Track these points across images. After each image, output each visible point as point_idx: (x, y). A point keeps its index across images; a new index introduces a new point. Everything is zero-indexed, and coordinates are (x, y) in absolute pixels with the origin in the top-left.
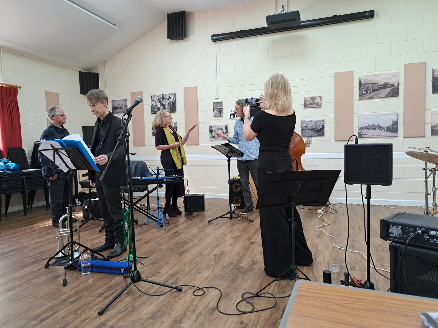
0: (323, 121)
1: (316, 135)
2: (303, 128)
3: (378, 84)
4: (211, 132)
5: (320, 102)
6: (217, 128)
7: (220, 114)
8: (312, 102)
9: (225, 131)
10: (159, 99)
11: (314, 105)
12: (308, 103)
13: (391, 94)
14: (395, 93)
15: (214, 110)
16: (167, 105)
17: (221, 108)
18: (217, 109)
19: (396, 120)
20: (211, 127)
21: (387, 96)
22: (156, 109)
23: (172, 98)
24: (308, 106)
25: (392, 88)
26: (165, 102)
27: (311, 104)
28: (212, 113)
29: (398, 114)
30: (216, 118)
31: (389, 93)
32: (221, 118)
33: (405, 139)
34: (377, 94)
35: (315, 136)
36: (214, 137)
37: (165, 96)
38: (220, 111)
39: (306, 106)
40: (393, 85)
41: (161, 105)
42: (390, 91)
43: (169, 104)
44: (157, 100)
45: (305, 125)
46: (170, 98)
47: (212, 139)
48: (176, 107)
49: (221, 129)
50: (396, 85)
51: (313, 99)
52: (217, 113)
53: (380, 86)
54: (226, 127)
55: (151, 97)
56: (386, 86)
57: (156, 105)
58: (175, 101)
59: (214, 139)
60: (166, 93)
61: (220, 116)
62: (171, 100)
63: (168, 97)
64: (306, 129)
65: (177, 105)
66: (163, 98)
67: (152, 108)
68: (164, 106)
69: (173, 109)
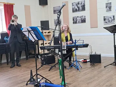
4: (105, 20)
6: (108, 17)
7: (110, 10)
9: (113, 18)
10: (76, 4)
15: (106, 7)
16: (80, 7)
17: (111, 6)
18: (108, 7)
20: (104, 17)
22: (75, 10)
23: (83, 3)
26: (80, 6)
28: (105, 9)
30: (107, 12)
32: (110, 12)
36: (107, 23)
38: (110, 8)
41: (77, 7)
43: (81, 6)
44: (75, 5)
46: (82, 3)
47: (105, 24)
48: (85, 7)
49: (111, 18)
52: (108, 9)
54: (114, 17)
55: (72, 4)
57: (75, 7)
58: (85, 5)
59: (106, 23)
62: (83, 4)
63: (81, 3)
65: (86, 7)
66: (78, 3)
67: (73, 9)
68: (79, 8)
69: (84, 9)
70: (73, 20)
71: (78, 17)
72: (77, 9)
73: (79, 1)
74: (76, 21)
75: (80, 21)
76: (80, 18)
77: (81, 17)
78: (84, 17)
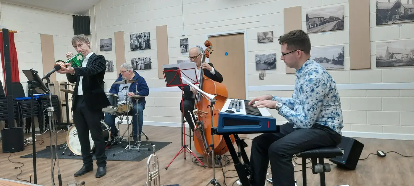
0: (275, 55)
1: (269, 68)
2: (257, 61)
3: (324, 18)
5: (272, 37)
6: (184, 62)
7: (186, 50)
8: (265, 37)
11: (266, 40)
12: (261, 38)
13: (336, 27)
14: (340, 26)
15: (181, 46)
16: (142, 43)
17: (187, 44)
18: (183, 45)
19: (342, 52)
20: (178, 61)
21: (333, 30)
22: (134, 47)
23: (147, 36)
24: (261, 40)
25: (338, 21)
26: (141, 40)
27: (264, 39)
28: (179, 49)
29: (343, 47)
30: (183, 54)
31: (335, 26)
33: (351, 71)
34: (324, 28)
35: (267, 69)
37: (141, 35)
38: (186, 47)
39: (260, 41)
40: (338, 19)
41: (138, 42)
42: (336, 24)
43: (144, 42)
44: (135, 38)
45: (258, 59)
46: (145, 36)
48: (150, 44)
50: (341, 18)
51: (265, 34)
52: (184, 48)
53: (326, 20)
55: (130, 36)
56: (331, 19)
57: (134, 42)
58: (149, 39)
60: (142, 32)
61: (187, 52)
62: (146, 38)
63: (143, 36)
64: (259, 63)
65: (151, 42)
66: (140, 36)
67: (132, 45)
68: (140, 43)
69: (148, 46)
70: (133, 63)
71: (139, 59)
72: (139, 46)
73: (141, 32)
74: (137, 65)
75: (143, 67)
76: (143, 62)
77: (145, 59)
78: (148, 60)
